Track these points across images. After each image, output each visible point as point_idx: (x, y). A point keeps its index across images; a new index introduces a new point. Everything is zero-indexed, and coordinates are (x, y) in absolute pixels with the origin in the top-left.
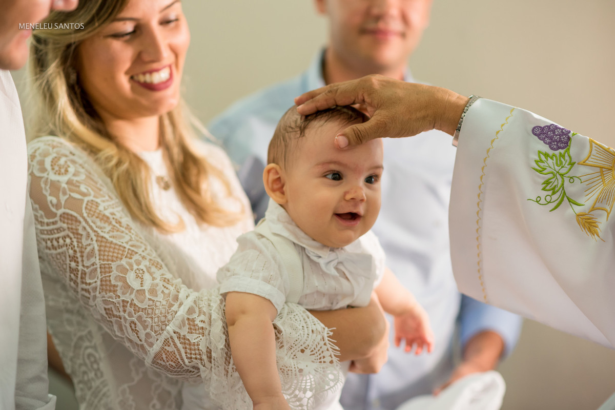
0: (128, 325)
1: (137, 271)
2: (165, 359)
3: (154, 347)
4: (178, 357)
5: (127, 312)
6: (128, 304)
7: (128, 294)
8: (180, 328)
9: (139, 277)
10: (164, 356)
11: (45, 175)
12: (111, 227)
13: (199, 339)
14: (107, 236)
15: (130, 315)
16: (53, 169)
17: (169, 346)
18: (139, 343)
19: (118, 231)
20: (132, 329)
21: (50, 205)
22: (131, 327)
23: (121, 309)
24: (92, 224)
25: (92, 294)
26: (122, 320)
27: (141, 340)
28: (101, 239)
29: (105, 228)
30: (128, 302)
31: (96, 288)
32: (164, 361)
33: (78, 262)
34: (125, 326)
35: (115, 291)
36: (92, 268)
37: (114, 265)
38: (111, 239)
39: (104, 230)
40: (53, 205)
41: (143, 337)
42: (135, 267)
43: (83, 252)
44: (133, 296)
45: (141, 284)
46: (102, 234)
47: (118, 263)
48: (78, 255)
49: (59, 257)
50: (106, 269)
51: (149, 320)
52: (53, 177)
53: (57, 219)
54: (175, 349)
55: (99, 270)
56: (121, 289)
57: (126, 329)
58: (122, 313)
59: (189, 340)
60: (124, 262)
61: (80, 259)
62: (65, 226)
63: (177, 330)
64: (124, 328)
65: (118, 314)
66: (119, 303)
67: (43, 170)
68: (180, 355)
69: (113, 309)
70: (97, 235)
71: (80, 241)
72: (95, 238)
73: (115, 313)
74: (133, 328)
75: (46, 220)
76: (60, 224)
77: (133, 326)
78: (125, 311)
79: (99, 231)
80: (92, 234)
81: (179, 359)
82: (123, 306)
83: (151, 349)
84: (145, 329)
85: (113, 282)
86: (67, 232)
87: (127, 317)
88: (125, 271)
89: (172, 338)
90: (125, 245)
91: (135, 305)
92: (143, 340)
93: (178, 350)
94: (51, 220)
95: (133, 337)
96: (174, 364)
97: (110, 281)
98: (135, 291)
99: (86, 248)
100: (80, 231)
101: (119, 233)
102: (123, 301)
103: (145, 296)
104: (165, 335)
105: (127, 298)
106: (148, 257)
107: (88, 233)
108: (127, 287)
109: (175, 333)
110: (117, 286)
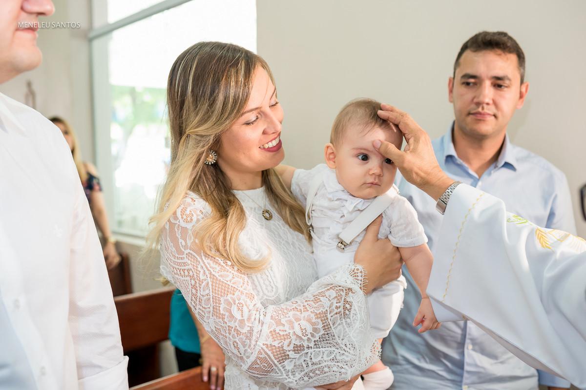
0: (231, 343)
1: (239, 305)
2: (259, 363)
3: (251, 358)
4: (269, 360)
5: (231, 334)
6: (233, 330)
7: (233, 322)
8: (267, 340)
9: (240, 309)
10: (258, 362)
11: (177, 222)
12: (220, 267)
13: (282, 343)
14: (217, 275)
15: (233, 337)
16: (182, 218)
17: (261, 354)
18: (240, 355)
19: (224, 271)
20: (234, 346)
21: (180, 245)
22: (234, 344)
23: (227, 332)
24: (207, 265)
25: (207, 315)
26: (227, 339)
27: (240, 354)
28: (213, 276)
29: (216, 268)
30: (232, 328)
31: (210, 312)
32: (258, 364)
33: (197, 290)
34: (230, 344)
35: (223, 319)
36: (206, 297)
37: (222, 299)
38: (219, 278)
39: (215, 270)
40: (182, 246)
41: (242, 351)
42: (237, 302)
43: (201, 285)
44: (236, 324)
45: (242, 315)
46: (213, 273)
47: (225, 298)
48: (198, 285)
49: (184, 282)
50: (217, 301)
51: (248, 341)
52: (183, 224)
53: (185, 256)
54: (266, 356)
55: (211, 299)
56: (228, 317)
57: (230, 345)
58: (227, 335)
59: (275, 346)
60: (229, 297)
61: (198, 289)
62: (189, 262)
63: (265, 343)
64: (228, 344)
65: (225, 334)
66: (225, 327)
67: (176, 218)
68: (270, 358)
69: (221, 330)
70: (211, 274)
71: (198, 275)
72: (209, 276)
73: (222, 333)
74: (236, 346)
75: (177, 255)
76: (186, 260)
77: (235, 344)
78: (230, 334)
79: (212, 270)
80: (207, 272)
81: (270, 361)
82: (229, 330)
83: (248, 360)
84: (244, 347)
85: (222, 312)
86: (191, 267)
87: (231, 338)
88: (230, 304)
89: (262, 349)
90: (229, 283)
91: (238, 330)
92: (242, 354)
93: (268, 356)
94: (180, 256)
95: (236, 351)
96: (266, 365)
97: (220, 310)
98: (238, 320)
99: (202, 282)
100: (199, 269)
101: (225, 273)
102: (229, 326)
103: (245, 324)
104: (258, 348)
105: (232, 324)
106: (245, 292)
107: (204, 271)
108: (232, 316)
109: (263, 345)
110: (225, 315)
